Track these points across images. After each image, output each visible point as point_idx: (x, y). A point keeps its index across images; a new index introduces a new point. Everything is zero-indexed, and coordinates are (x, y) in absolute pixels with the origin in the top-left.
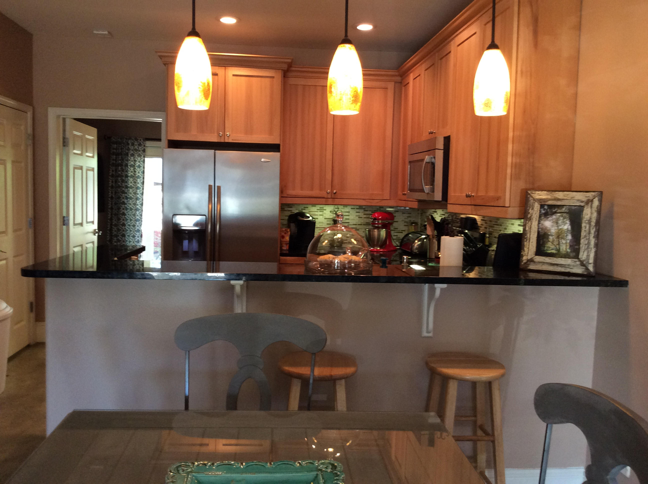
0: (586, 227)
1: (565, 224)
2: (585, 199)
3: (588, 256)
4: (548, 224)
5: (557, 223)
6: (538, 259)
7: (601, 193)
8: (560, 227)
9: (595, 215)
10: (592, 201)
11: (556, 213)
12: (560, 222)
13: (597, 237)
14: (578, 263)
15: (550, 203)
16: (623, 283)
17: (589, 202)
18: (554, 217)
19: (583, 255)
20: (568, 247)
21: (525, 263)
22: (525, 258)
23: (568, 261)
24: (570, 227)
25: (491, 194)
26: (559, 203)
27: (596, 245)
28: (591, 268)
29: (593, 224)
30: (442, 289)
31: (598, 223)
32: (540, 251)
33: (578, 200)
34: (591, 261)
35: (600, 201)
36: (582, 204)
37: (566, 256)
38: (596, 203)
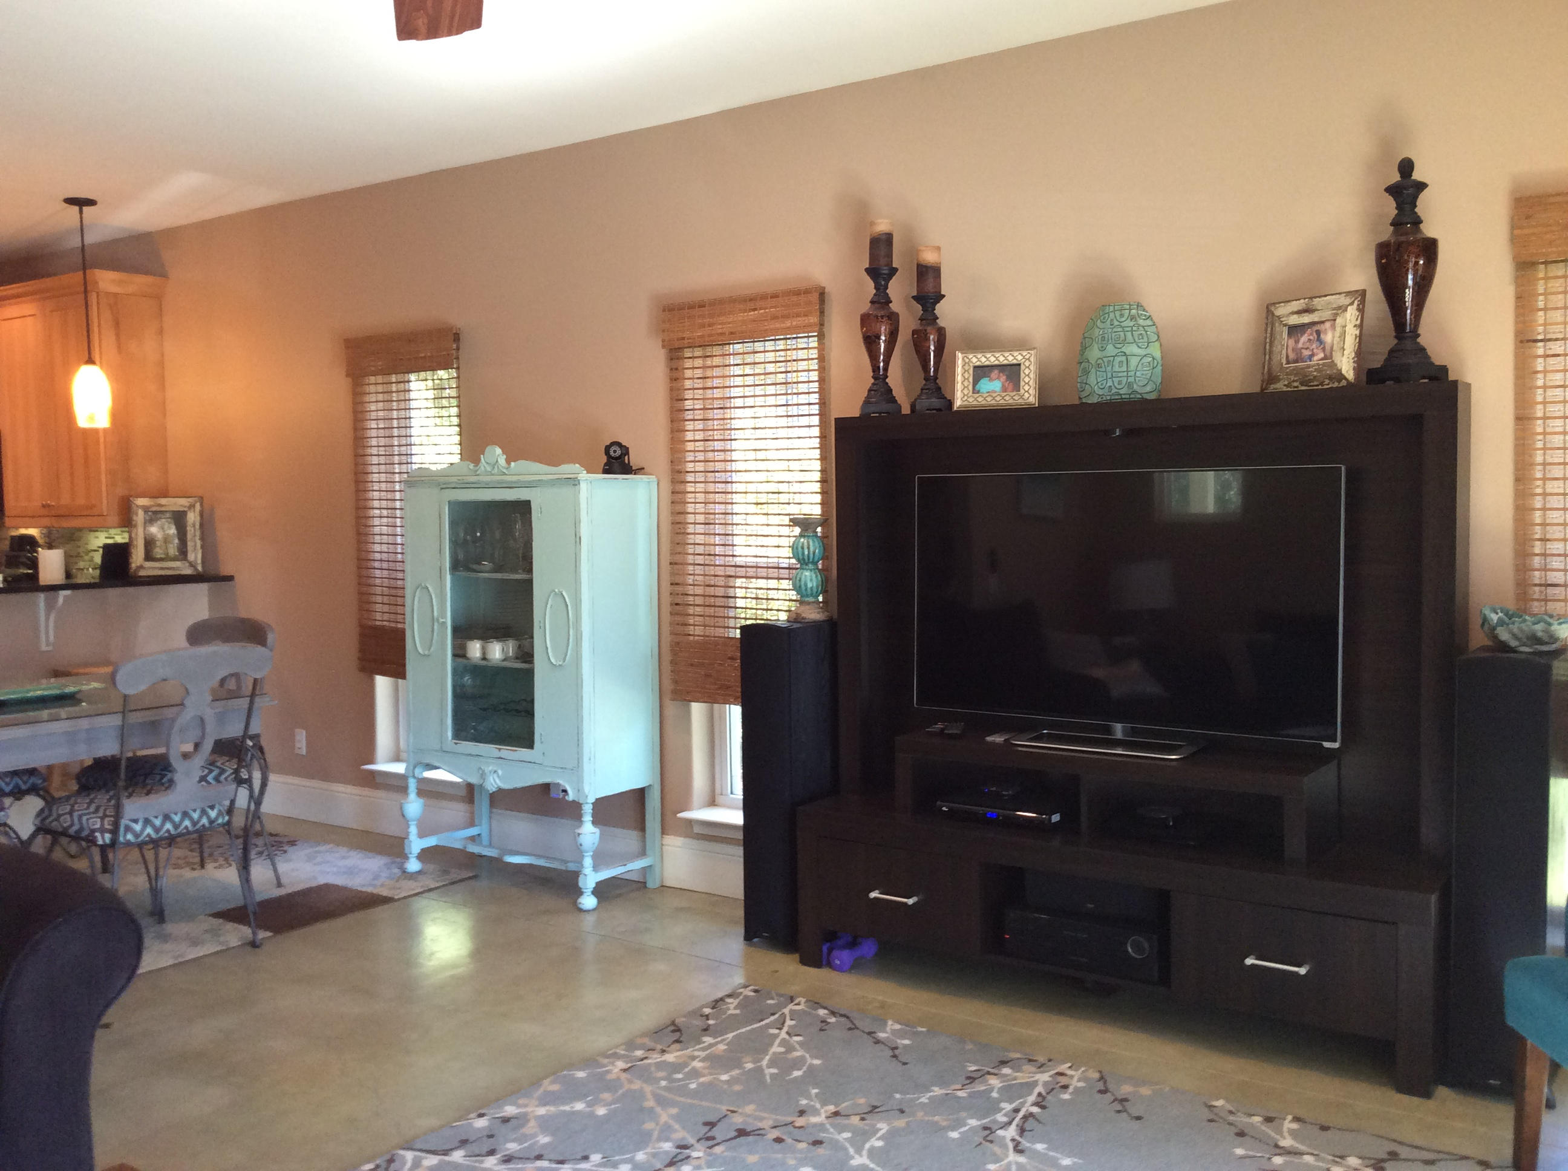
0: (191, 531)
1: (170, 528)
2: (187, 504)
3: (196, 557)
4: (154, 529)
5: (163, 529)
6: (148, 564)
7: (202, 498)
8: (167, 532)
9: (198, 518)
10: (194, 506)
11: (161, 518)
12: (166, 527)
13: (202, 539)
14: (187, 564)
15: (154, 509)
16: (230, 578)
17: (192, 507)
18: (159, 522)
19: (191, 557)
20: (176, 550)
21: (135, 570)
22: (133, 566)
23: (177, 564)
24: (176, 532)
25: (81, 501)
26: (163, 509)
27: (202, 547)
28: (200, 568)
29: (197, 527)
30: (65, 596)
31: (202, 525)
32: (149, 557)
33: (181, 505)
34: (199, 561)
35: (201, 505)
36: (185, 509)
37: (174, 559)
38: (198, 507)
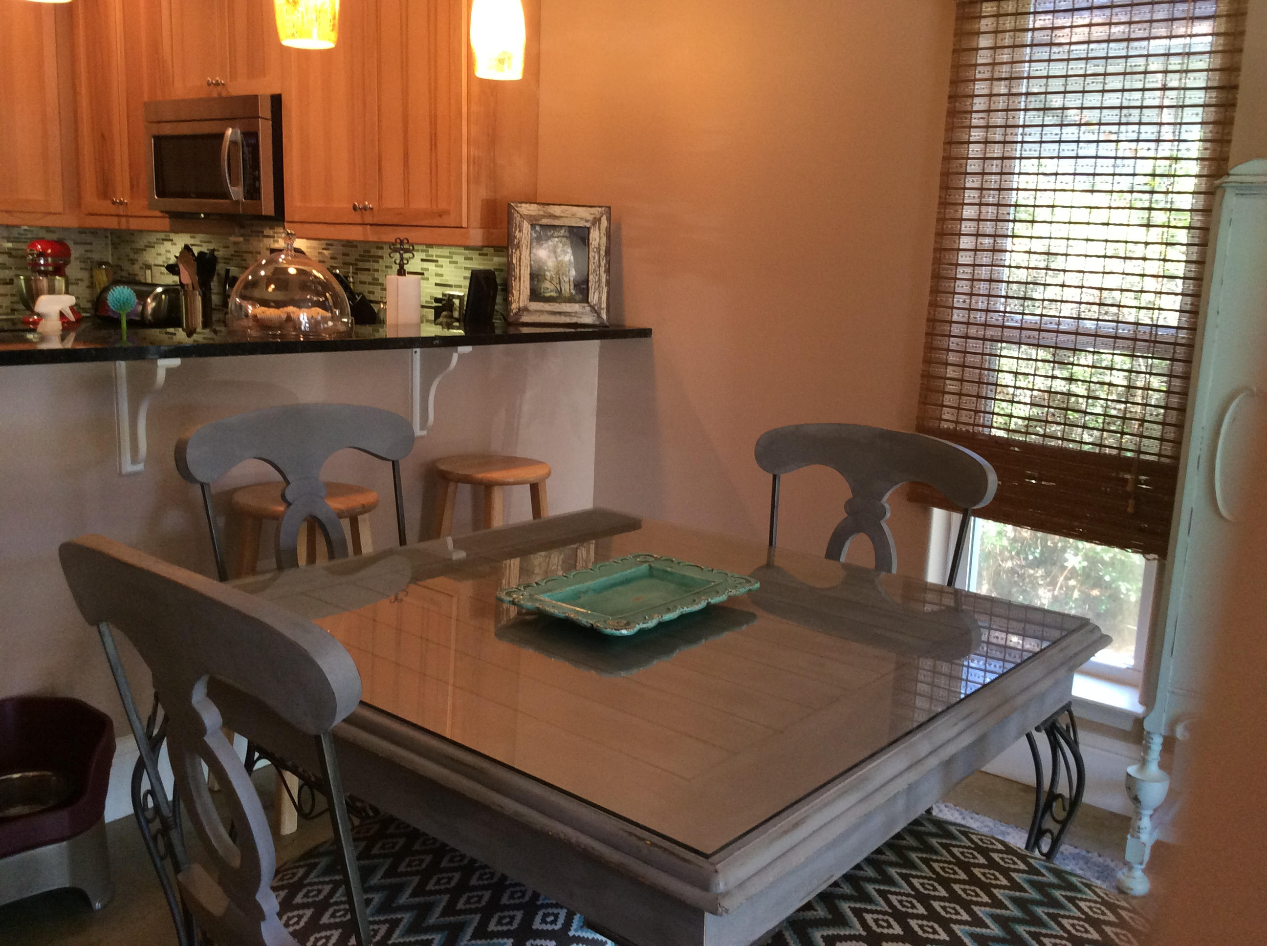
0: (594, 258)
1: (566, 253)
2: (590, 218)
3: (600, 298)
4: (543, 253)
5: (555, 252)
6: (535, 306)
7: (610, 208)
8: (560, 259)
9: (604, 239)
10: (600, 220)
11: (552, 236)
12: (559, 250)
13: (608, 271)
14: (588, 309)
15: (544, 221)
16: (645, 333)
17: (597, 221)
18: (550, 243)
19: (594, 298)
20: (572, 287)
21: (516, 314)
22: (514, 306)
23: (576, 307)
25: (420, 203)
26: (557, 222)
27: (608, 283)
28: (604, 316)
29: (603, 253)
31: (608, 252)
32: (536, 295)
33: (581, 219)
34: (604, 305)
35: (609, 220)
36: (588, 225)
37: (571, 300)
38: (604, 223)
